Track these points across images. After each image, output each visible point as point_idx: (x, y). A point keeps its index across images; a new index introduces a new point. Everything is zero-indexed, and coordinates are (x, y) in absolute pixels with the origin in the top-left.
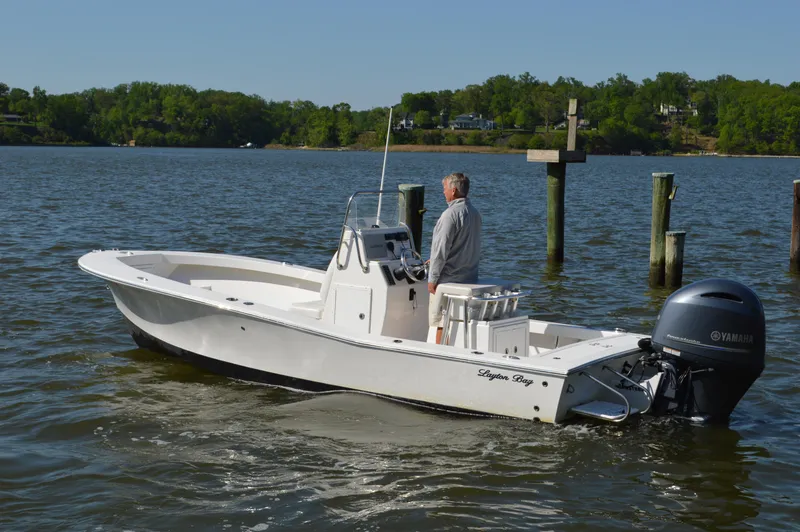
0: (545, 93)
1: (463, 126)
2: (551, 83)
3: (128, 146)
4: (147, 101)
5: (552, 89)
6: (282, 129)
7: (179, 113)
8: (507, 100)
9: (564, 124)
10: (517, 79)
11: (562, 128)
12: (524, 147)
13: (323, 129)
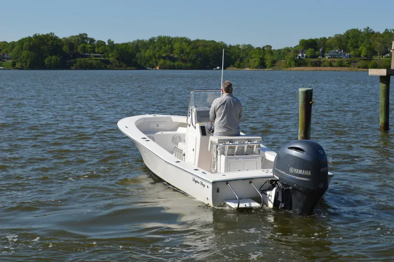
0: (378, 38)
1: (333, 57)
2: (381, 33)
3: (156, 69)
4: (166, 46)
5: (382, 36)
6: (236, 60)
7: (182, 51)
8: (357, 42)
9: (388, 55)
10: (362, 30)
11: (388, 57)
12: (366, 67)
13: (257, 59)
